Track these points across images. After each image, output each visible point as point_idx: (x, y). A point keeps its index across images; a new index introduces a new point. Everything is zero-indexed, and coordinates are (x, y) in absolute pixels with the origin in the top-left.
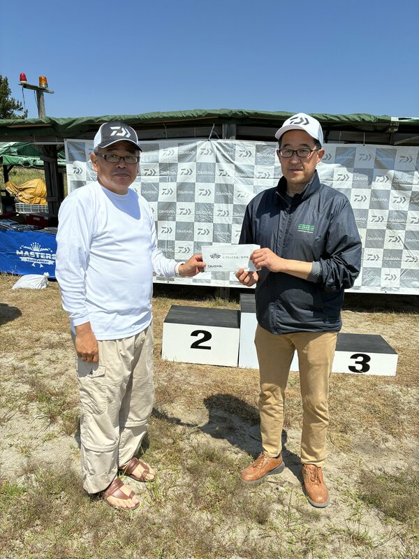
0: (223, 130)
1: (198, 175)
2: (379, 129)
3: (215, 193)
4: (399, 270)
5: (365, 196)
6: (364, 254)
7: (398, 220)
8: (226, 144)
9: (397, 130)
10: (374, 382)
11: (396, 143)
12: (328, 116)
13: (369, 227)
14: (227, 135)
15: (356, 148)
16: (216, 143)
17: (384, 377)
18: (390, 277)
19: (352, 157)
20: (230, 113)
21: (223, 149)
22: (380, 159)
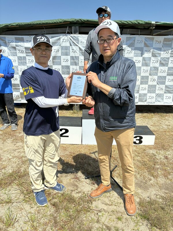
0: (72, 30)
1: (62, 52)
2: (146, 27)
3: (70, 61)
4: (155, 94)
5: (140, 60)
6: (140, 88)
7: (154, 71)
8: (74, 36)
9: (154, 28)
10: (144, 148)
11: (154, 34)
12: (122, 21)
13: (142, 75)
14: (74, 32)
15: (135, 37)
16: (69, 36)
17: (149, 146)
18: (151, 97)
19: (133, 42)
20: (75, 20)
21: (73, 39)
22: (146, 42)
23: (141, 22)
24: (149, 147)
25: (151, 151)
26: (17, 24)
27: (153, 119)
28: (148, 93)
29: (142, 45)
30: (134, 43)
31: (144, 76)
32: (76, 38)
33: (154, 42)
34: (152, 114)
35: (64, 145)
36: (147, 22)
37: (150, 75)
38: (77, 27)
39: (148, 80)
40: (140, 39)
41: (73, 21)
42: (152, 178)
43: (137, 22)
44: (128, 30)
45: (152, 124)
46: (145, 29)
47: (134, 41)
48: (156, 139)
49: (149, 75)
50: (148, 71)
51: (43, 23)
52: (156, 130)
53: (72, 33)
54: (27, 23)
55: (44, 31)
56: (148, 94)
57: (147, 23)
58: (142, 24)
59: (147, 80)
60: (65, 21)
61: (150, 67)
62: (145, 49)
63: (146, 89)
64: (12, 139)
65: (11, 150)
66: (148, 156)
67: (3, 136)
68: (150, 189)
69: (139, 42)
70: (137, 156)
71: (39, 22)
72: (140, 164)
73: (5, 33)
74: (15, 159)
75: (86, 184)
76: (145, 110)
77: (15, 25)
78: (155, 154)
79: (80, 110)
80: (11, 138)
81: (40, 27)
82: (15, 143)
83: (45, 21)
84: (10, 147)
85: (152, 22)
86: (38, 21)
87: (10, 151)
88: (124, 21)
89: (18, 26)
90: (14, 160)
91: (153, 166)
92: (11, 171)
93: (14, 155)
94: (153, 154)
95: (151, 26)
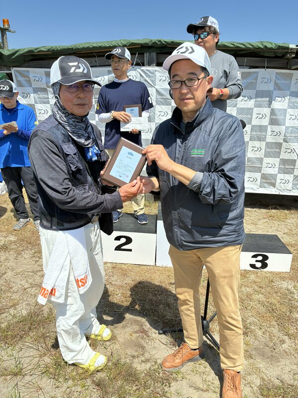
0: (145, 58)
2: (278, 55)
4: (292, 176)
5: (265, 114)
6: (263, 163)
7: (293, 135)
8: (148, 70)
9: (294, 56)
10: (271, 278)
11: (293, 68)
12: (235, 44)
13: (268, 140)
14: (148, 62)
15: (258, 72)
16: (139, 70)
17: (280, 273)
18: (283, 181)
19: (254, 81)
20: (150, 42)
21: (146, 75)
22: (278, 82)
23: (269, 46)
24: (281, 276)
25: (285, 285)
26: (48, 48)
27: (288, 220)
28: (279, 172)
29: (271, 87)
30: (255, 83)
31: (273, 143)
32: (151, 73)
33: (294, 81)
34: (286, 211)
35: (123, 266)
36: (281, 45)
37: (285, 141)
38: (154, 54)
39: (280, 149)
40: (267, 76)
41: (147, 44)
42: (286, 338)
43: (263, 45)
44: (246, 59)
45: (286, 231)
46: (276, 57)
47: (256, 78)
48: (293, 260)
49: (282, 141)
50: (281, 134)
51: (94, 47)
52: (293, 242)
53: (143, 65)
54: (65, 48)
55: (96, 61)
56: (279, 175)
57: (280, 47)
58: (271, 49)
59: (278, 150)
60: (132, 43)
61: (284, 127)
62: (276, 93)
63: (275, 165)
64: (33, 251)
65: (30, 272)
66: (279, 294)
67: (18, 245)
68: (283, 362)
69: (265, 80)
70: (259, 293)
71: (87, 46)
72: (262, 310)
73: (28, 64)
74: (34, 289)
75: (161, 344)
76: (272, 205)
77: (44, 50)
78: (293, 290)
79: (155, 200)
80: (31, 250)
81: (89, 55)
82: (37, 259)
83: (97, 43)
84: (28, 267)
85: (290, 45)
86: (85, 43)
87: (26, 273)
88: (239, 43)
89: (50, 52)
90: (32, 291)
91: (288, 314)
92: (24, 313)
93: (33, 283)
94: (288, 290)
95: (287, 53)
